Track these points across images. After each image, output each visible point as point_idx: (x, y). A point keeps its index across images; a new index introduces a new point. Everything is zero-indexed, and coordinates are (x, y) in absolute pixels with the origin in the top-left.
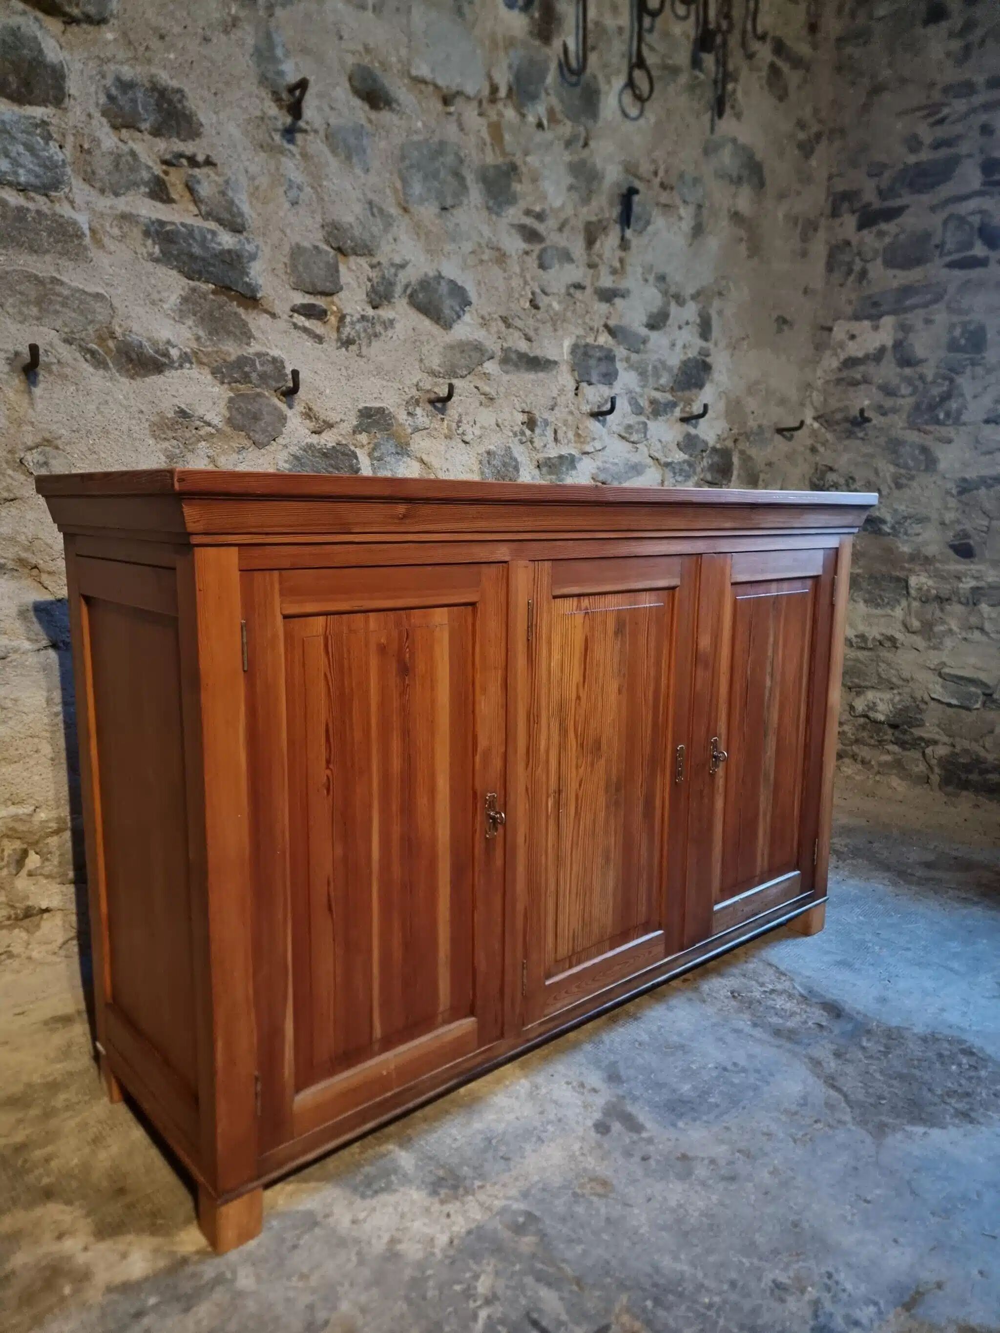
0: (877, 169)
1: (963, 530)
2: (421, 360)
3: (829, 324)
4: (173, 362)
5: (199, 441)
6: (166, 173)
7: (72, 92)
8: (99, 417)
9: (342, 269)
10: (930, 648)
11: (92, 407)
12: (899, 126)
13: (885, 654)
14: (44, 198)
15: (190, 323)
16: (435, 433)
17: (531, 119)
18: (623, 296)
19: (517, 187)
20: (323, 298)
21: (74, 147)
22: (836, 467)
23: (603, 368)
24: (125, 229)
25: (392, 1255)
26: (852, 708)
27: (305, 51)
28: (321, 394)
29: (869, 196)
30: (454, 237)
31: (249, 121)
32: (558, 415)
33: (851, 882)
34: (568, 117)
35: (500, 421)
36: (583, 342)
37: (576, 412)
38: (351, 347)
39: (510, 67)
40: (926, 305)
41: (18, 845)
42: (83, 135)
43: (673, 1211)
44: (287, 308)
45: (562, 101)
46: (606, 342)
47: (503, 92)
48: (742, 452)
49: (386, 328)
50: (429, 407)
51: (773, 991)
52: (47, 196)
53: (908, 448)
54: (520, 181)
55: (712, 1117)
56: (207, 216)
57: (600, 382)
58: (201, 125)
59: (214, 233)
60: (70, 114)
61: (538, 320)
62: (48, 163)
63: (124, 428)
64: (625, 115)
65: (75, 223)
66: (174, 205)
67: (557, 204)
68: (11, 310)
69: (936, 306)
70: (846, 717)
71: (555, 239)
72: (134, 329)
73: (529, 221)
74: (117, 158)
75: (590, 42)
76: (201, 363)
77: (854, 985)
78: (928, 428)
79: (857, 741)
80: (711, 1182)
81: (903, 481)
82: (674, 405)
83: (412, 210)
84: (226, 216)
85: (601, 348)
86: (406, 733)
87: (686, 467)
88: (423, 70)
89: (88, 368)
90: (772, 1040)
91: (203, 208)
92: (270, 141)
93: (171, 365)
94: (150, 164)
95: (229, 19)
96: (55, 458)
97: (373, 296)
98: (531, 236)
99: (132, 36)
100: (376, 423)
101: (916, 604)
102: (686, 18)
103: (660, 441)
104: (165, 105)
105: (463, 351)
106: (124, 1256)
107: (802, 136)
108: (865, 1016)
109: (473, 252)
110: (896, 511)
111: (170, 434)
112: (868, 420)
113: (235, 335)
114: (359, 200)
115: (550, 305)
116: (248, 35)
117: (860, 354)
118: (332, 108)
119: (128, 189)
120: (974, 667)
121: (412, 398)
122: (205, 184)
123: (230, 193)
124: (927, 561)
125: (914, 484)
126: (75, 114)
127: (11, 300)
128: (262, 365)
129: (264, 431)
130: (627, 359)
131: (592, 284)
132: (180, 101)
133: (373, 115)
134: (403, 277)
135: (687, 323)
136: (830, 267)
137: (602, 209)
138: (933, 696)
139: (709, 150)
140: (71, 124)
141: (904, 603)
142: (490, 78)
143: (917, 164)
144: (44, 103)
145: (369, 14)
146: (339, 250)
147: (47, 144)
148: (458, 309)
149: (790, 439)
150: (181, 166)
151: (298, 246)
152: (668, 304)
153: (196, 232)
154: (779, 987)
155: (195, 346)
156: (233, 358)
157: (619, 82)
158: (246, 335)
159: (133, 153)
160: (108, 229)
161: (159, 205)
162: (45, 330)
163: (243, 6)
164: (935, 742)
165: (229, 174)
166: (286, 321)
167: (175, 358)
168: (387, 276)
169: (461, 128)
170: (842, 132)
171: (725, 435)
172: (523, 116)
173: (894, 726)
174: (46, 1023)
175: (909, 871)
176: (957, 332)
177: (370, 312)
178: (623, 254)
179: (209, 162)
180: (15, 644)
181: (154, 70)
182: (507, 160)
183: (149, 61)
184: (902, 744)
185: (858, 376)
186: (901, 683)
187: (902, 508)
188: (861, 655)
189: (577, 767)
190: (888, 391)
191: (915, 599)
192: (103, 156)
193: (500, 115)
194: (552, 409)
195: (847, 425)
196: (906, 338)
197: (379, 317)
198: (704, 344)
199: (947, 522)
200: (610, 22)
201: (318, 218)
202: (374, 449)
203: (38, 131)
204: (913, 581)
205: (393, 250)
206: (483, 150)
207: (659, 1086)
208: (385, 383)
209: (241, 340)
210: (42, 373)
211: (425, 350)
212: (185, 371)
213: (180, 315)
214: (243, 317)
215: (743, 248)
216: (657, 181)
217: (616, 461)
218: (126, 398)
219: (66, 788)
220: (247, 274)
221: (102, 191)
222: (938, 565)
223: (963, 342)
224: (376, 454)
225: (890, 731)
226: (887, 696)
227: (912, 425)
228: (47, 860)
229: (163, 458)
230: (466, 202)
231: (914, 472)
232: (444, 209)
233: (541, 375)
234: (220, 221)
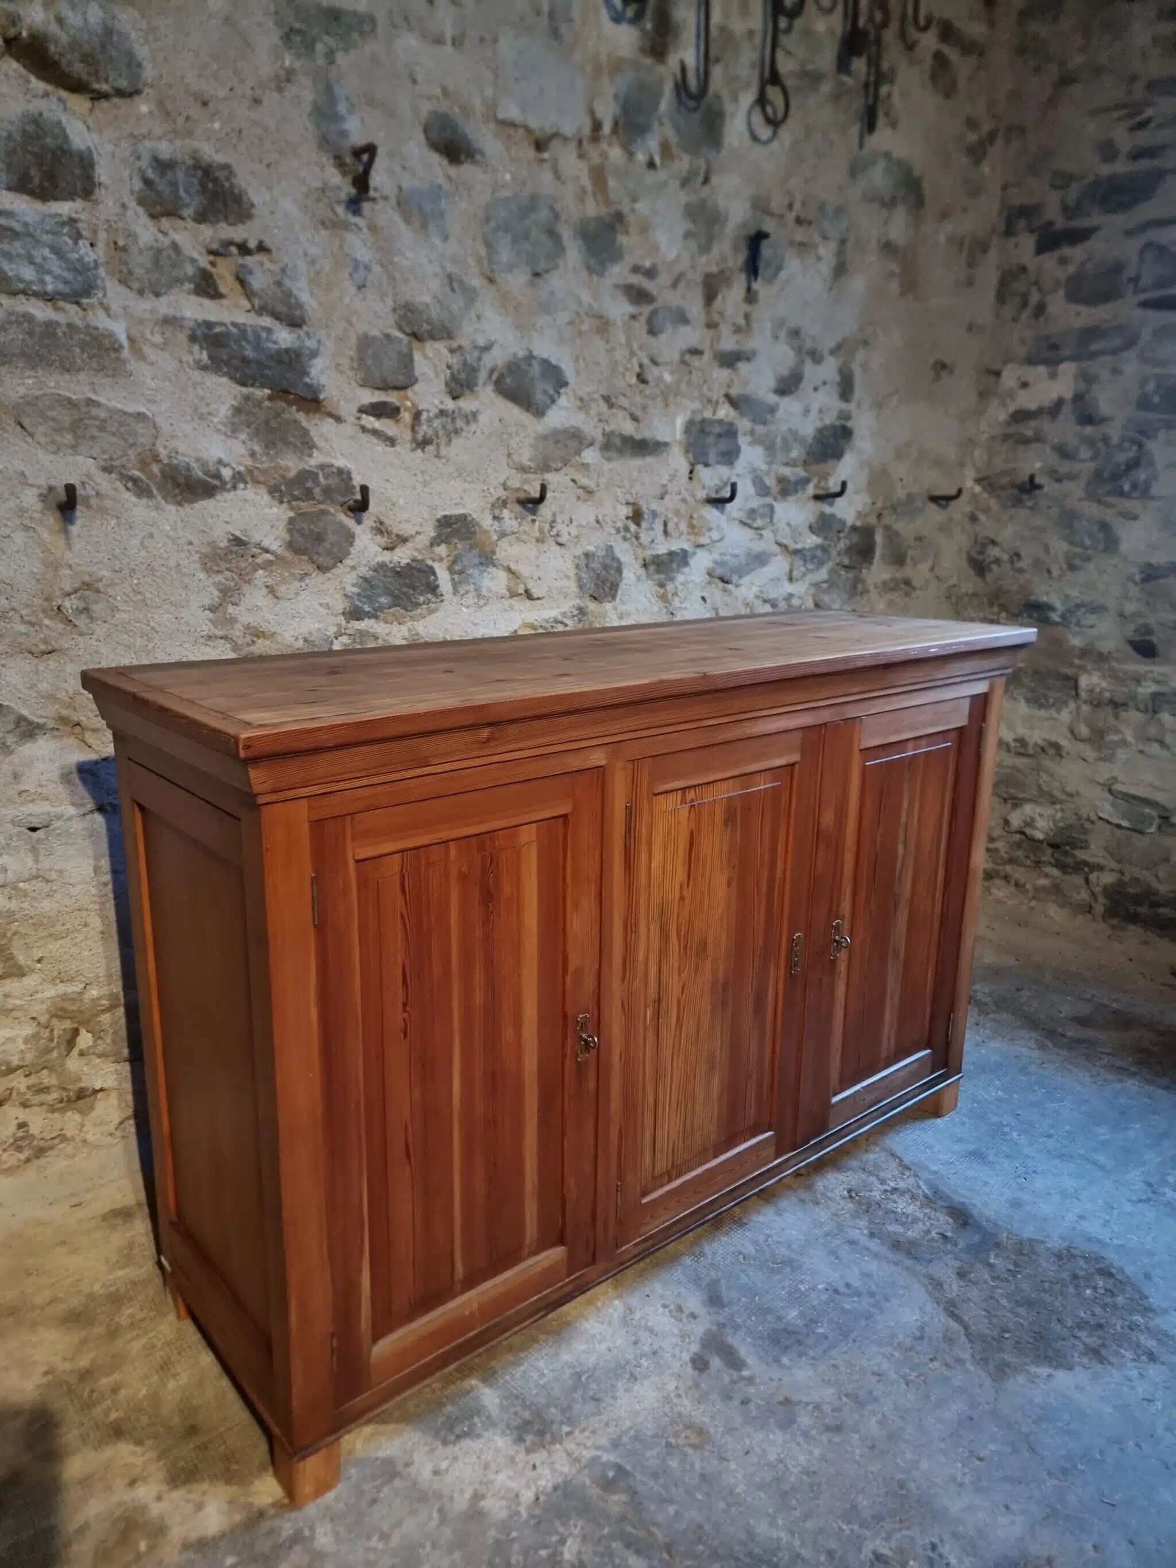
0: (1062, 181)
1: (1146, 625)
2: (509, 455)
3: (997, 366)
4: (225, 483)
5: (256, 570)
6: (213, 264)
7: (103, 179)
8: (143, 553)
9: (417, 356)
10: (1099, 759)
11: (136, 542)
12: (1091, 127)
13: (1048, 763)
14: (75, 307)
15: (243, 436)
16: (524, 537)
17: (641, 157)
18: (748, 359)
19: (623, 240)
20: (396, 393)
21: (107, 244)
22: (999, 539)
23: (723, 445)
24: (168, 335)
25: (475, 1514)
26: (1007, 822)
27: (371, 102)
28: (393, 505)
29: (1053, 213)
30: (547, 308)
31: (307, 196)
32: (669, 505)
33: (992, 1044)
34: (686, 150)
35: (600, 518)
36: (699, 418)
37: (690, 499)
38: (429, 448)
39: (616, 97)
40: (1114, 352)
41: (68, 1024)
42: (117, 230)
43: (771, 1465)
44: (354, 410)
45: (678, 130)
46: (727, 415)
47: (607, 129)
48: (887, 528)
49: (468, 423)
50: (518, 508)
51: (895, 1190)
52: (78, 303)
53: (1085, 523)
54: (627, 233)
55: (819, 1351)
56: (261, 311)
57: (718, 463)
58: (253, 205)
59: (269, 331)
60: (101, 207)
61: (646, 397)
62: (79, 267)
63: (172, 563)
64: (755, 138)
65: (111, 335)
66: (224, 302)
67: (672, 255)
68: (42, 440)
69: (1125, 354)
70: (997, 832)
71: (667, 298)
72: (180, 450)
73: (636, 280)
74: (157, 253)
75: (713, 53)
76: (256, 481)
77: (986, 1183)
78: (1110, 500)
79: (1011, 861)
80: (814, 1432)
81: (1077, 562)
82: (807, 481)
83: (499, 280)
84: (281, 308)
85: (720, 422)
86: (490, 963)
87: (819, 553)
88: (511, 111)
89: (129, 498)
90: (890, 1255)
91: (257, 302)
92: (331, 215)
93: (223, 487)
94: (195, 255)
95: (282, 73)
96: (96, 602)
97: (453, 385)
98: (639, 296)
99: (169, 106)
100: (456, 533)
101: (1085, 708)
102: (830, 11)
103: (788, 524)
104: (210, 185)
105: (557, 442)
106: (199, 1507)
107: (972, 137)
108: (996, 1225)
109: (571, 323)
110: (1067, 597)
111: (224, 565)
112: (1039, 487)
113: (295, 446)
114: (435, 275)
115: (660, 378)
116: (305, 91)
117: (1033, 406)
118: (404, 168)
119: (170, 286)
120: (1150, 785)
121: (498, 499)
122: (258, 272)
123: (287, 283)
124: (1102, 658)
125: (1091, 566)
126: (107, 204)
127: (41, 429)
128: (326, 478)
129: (330, 552)
130: (752, 433)
131: (712, 346)
132: (227, 179)
133: (453, 171)
134: (488, 360)
135: (825, 383)
136: (1001, 298)
137: (724, 258)
138: (1101, 815)
139: (856, 170)
140: (103, 217)
141: (1072, 705)
142: (592, 112)
143: (1110, 178)
144: (71, 196)
145: (448, 48)
146: (415, 335)
147: (76, 243)
148: (552, 392)
149: (945, 507)
150: (230, 255)
151: (366, 336)
152: (802, 362)
153: (249, 329)
154: (902, 1185)
155: (249, 462)
156: (292, 474)
157: (748, 98)
158: (307, 445)
159: (175, 246)
160: (149, 336)
161: (206, 302)
162: (80, 459)
163: (298, 56)
164: (1100, 868)
165: (286, 260)
166: (353, 424)
167: (228, 479)
168: (469, 360)
169: (557, 176)
170: (1022, 130)
171: (867, 510)
172: (631, 154)
173: (1055, 846)
174: (105, 1217)
175: (1060, 1030)
176: (1150, 387)
177: (450, 405)
178: (748, 308)
179: (262, 248)
180: (58, 810)
181: (196, 144)
182: (612, 210)
183: (190, 134)
184: (1063, 868)
185: (1029, 433)
186: (1063, 797)
187: (1075, 593)
188: (1021, 762)
189: (680, 973)
190: (1064, 453)
191: (1085, 702)
192: (141, 252)
193: (604, 155)
194: (662, 498)
195: (1015, 491)
196: (1088, 391)
197: (460, 409)
198: (844, 406)
199: (1126, 613)
200: (738, 26)
201: (390, 302)
202: (454, 562)
203: (65, 231)
204: (1084, 681)
205: (476, 330)
206: (582, 201)
207: (764, 1311)
208: (467, 485)
209: (302, 452)
210: (80, 510)
211: (513, 443)
212: (239, 492)
213: (234, 431)
214: (305, 424)
215: (894, 287)
216: (791, 217)
217: (737, 551)
218: (174, 529)
219: (118, 963)
220: (308, 374)
221: (141, 292)
222: (1114, 664)
223: (1156, 399)
224: (457, 568)
225: (1049, 851)
226: (1048, 811)
227: (1091, 495)
228: (100, 1038)
229: (216, 593)
230: (561, 264)
231: (1090, 552)
232: (536, 275)
233: (649, 460)
234: (277, 316)
